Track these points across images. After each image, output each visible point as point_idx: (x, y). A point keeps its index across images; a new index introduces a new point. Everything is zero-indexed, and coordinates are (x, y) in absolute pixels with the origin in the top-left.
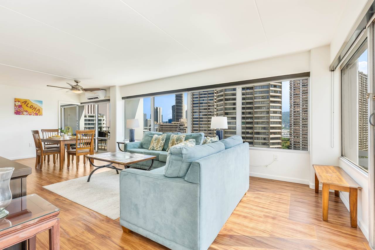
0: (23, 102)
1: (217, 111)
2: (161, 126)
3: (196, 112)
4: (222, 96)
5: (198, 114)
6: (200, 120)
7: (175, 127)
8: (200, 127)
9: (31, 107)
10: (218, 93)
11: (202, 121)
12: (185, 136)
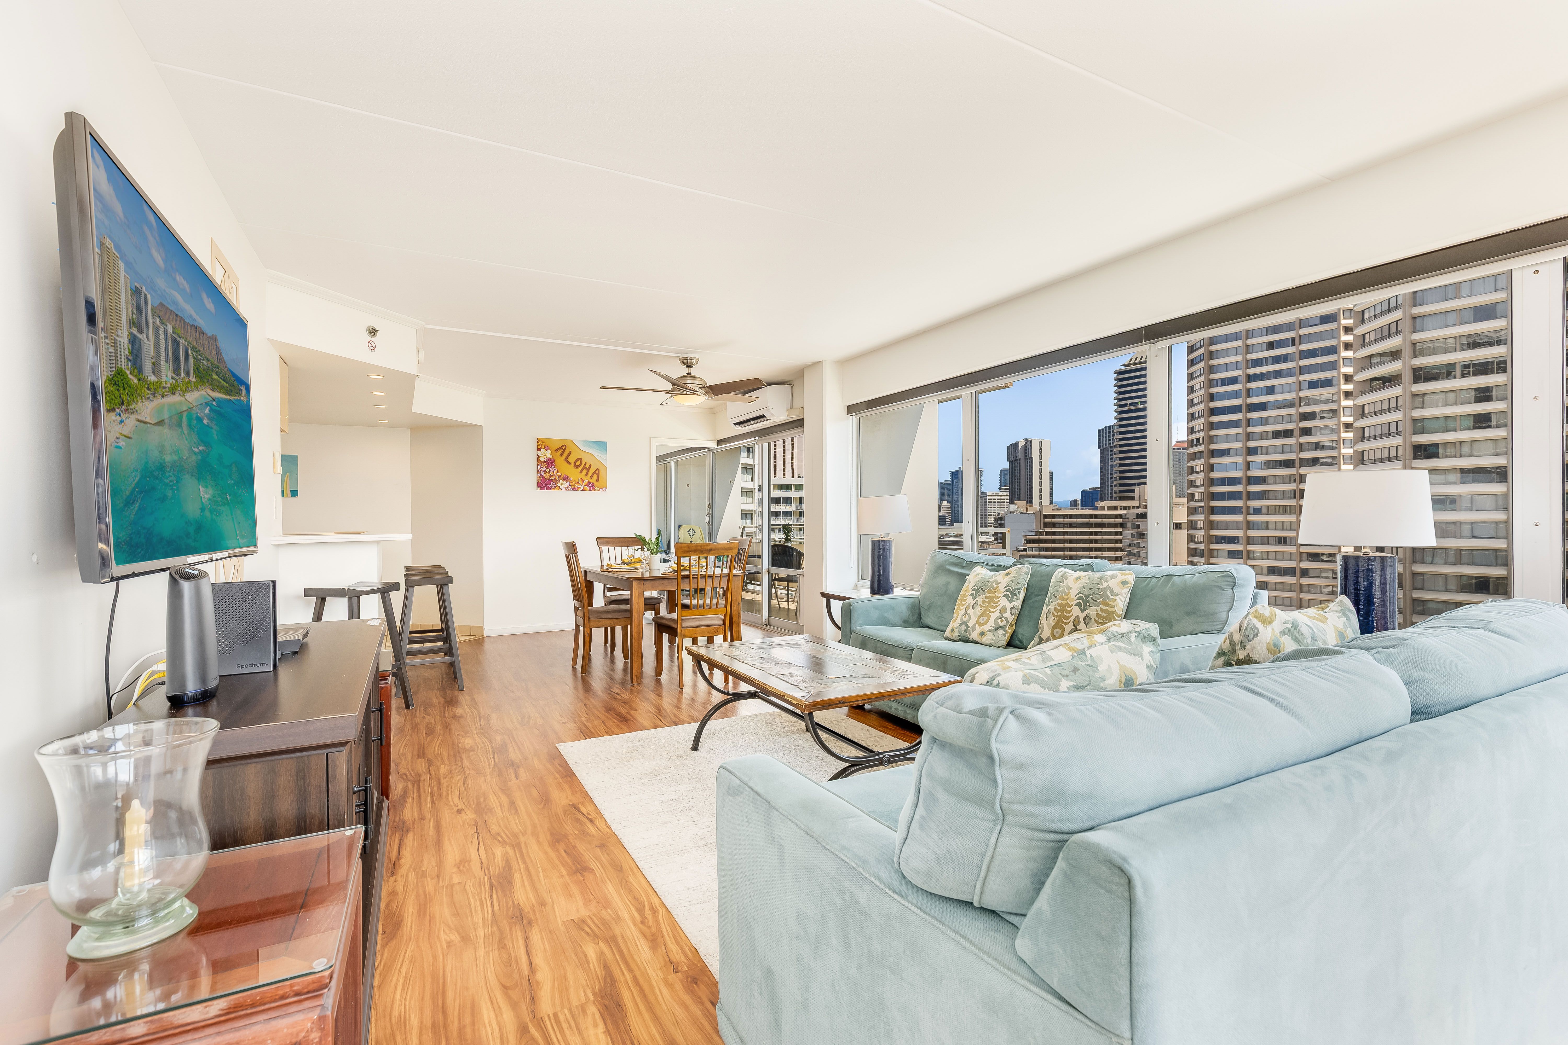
0: (557, 450)
1: (1356, 443)
2: (1047, 521)
3: (1225, 453)
4: (1394, 355)
5: (1240, 459)
6: (1253, 488)
7: (1116, 525)
8: (1250, 525)
9: (578, 463)
10: (1363, 345)
11: (1263, 495)
12: (1131, 579)
